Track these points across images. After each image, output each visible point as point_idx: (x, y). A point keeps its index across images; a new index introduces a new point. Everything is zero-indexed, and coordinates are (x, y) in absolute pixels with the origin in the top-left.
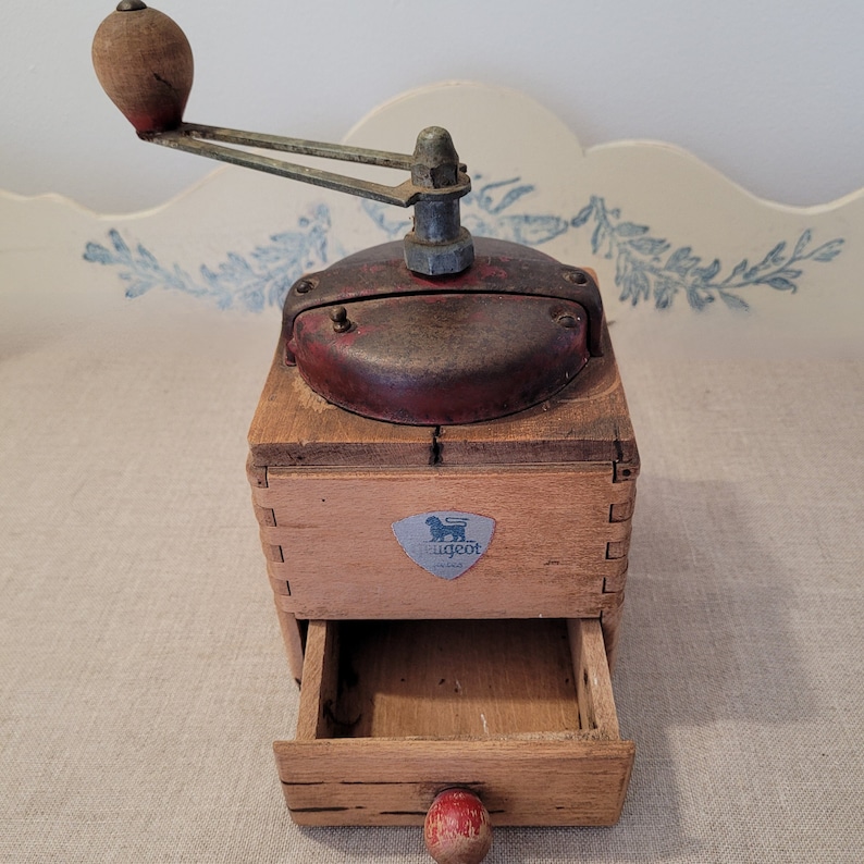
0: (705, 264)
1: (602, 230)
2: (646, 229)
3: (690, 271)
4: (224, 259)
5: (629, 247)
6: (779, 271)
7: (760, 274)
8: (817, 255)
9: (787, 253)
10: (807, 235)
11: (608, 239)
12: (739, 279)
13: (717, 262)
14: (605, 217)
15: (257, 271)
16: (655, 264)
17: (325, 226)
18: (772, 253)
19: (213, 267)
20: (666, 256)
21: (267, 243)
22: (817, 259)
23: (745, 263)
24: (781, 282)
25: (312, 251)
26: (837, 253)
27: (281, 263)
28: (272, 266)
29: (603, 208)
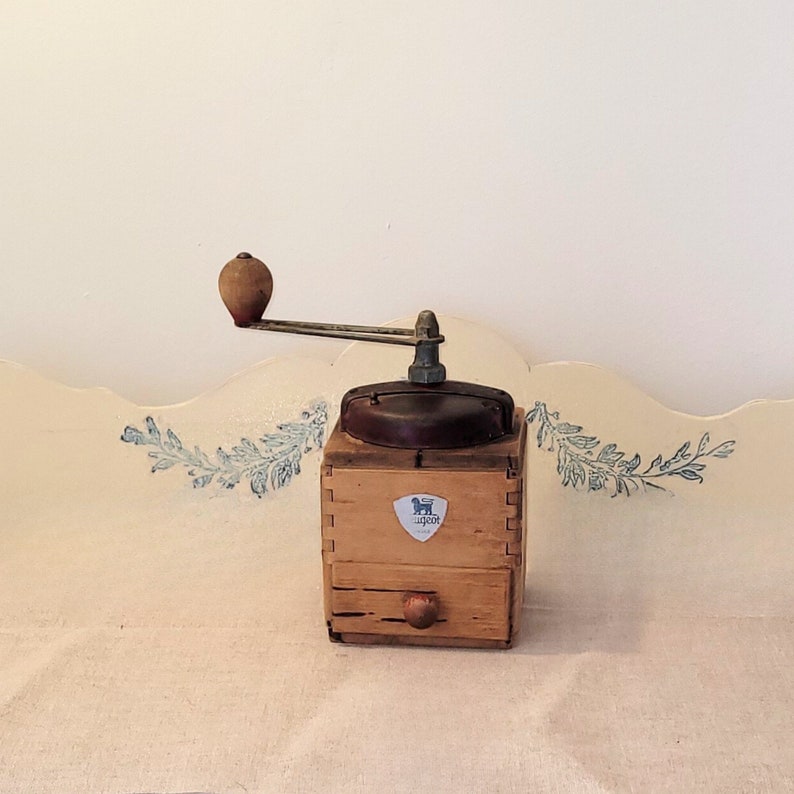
0: (628, 457)
1: (545, 428)
2: (580, 428)
3: (617, 463)
4: (238, 443)
5: (567, 443)
6: (688, 465)
7: (673, 467)
8: (715, 453)
9: (693, 450)
10: (706, 437)
11: (549, 436)
12: (656, 470)
13: (637, 456)
14: (547, 419)
15: (264, 455)
16: (588, 456)
17: (323, 419)
18: (680, 450)
19: (227, 449)
20: (596, 451)
21: (274, 431)
22: (715, 456)
23: (660, 458)
24: (691, 474)
25: (311, 438)
26: (732, 451)
27: (283, 448)
28: (276, 450)
29: (546, 412)
